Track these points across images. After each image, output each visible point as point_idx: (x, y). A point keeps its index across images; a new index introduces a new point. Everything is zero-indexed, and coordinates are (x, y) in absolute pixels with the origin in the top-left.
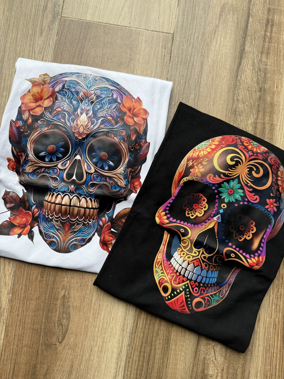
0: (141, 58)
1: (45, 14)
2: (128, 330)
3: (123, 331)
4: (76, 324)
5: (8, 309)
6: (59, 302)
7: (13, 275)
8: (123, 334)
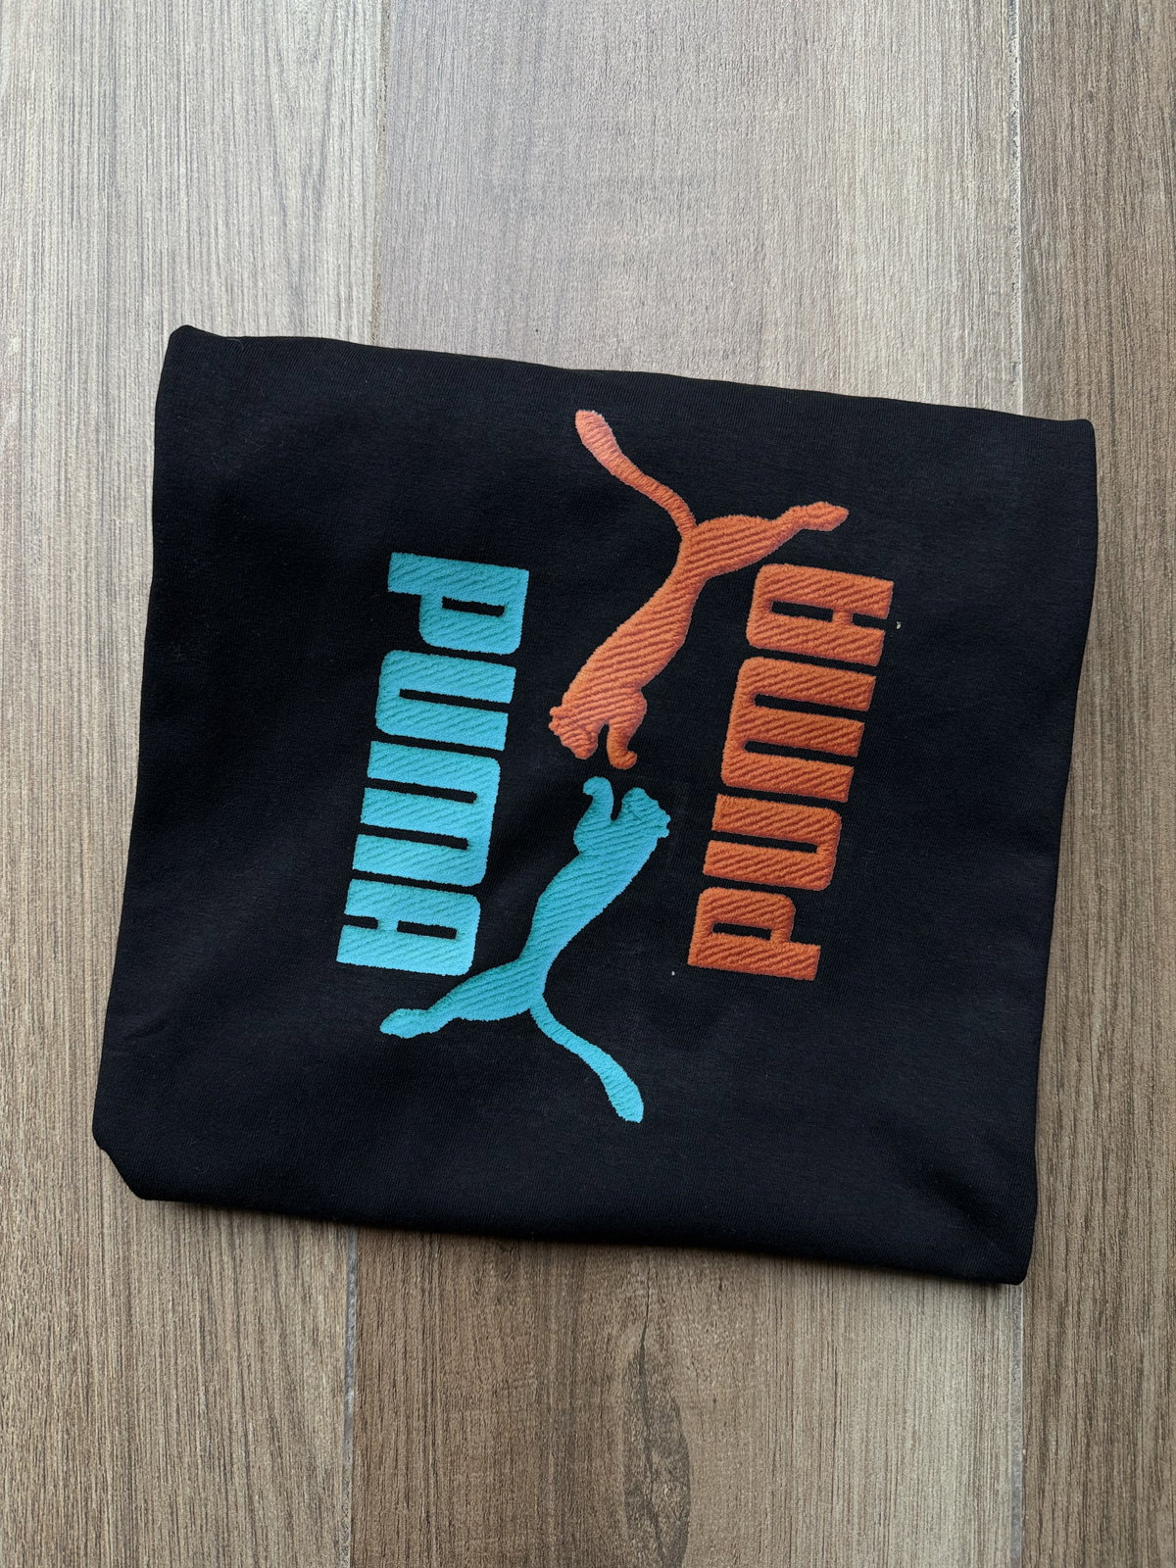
2: (1002, 1486)
3: (978, 1496)
4: (724, 1497)
5: (349, 1473)
6: (619, 1393)
7: (349, 1283)
8: (979, 1512)
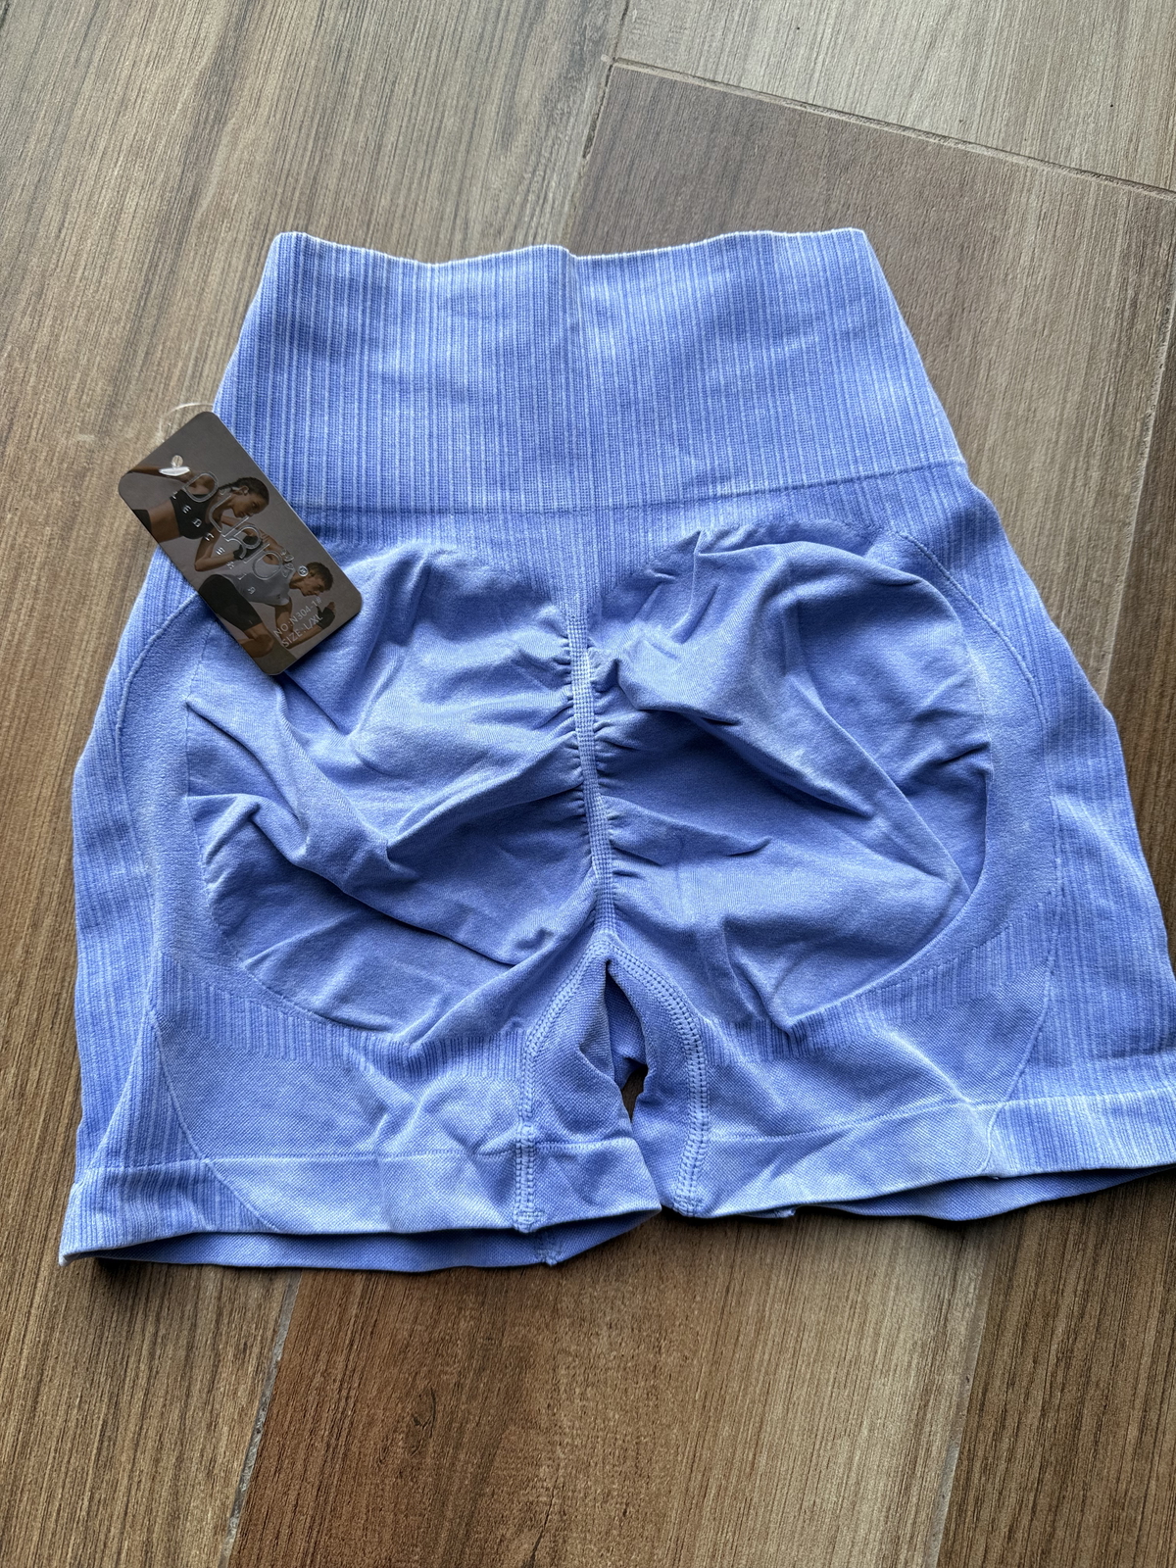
0: (1017, 301)
1: (534, 41)
